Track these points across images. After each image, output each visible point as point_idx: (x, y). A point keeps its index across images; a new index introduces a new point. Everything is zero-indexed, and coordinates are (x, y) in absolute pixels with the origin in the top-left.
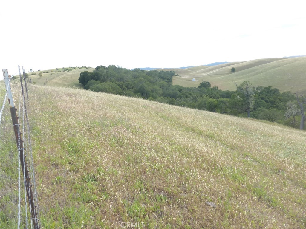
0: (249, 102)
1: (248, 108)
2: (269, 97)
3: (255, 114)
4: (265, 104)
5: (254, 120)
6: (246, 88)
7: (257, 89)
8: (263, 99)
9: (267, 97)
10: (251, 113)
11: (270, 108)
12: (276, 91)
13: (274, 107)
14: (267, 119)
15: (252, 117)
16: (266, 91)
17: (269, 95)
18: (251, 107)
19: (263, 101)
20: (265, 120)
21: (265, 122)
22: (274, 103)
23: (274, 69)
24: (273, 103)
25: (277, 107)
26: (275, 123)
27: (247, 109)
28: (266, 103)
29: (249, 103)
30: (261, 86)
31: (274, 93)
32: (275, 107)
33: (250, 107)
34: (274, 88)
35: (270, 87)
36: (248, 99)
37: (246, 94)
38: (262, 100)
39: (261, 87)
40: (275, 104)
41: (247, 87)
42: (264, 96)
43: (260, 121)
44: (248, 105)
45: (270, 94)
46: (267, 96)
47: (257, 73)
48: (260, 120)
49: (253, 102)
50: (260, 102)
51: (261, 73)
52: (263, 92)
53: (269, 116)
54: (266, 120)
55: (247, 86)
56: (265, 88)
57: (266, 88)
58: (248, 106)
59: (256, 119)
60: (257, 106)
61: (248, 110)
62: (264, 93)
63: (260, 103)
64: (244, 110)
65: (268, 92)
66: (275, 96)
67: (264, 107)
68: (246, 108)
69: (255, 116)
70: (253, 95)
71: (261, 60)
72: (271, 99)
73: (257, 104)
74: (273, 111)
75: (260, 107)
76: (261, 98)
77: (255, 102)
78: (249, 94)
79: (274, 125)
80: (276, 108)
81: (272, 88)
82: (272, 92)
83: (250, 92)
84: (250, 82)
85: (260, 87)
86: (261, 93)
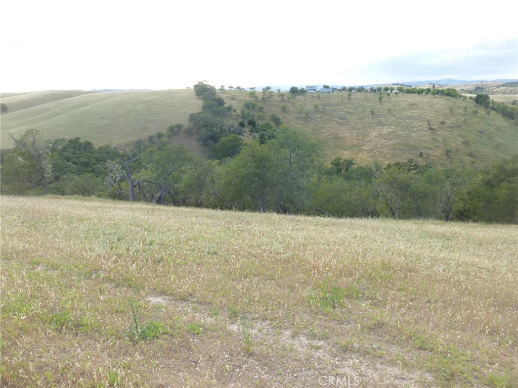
0: (43, 166)
1: (43, 178)
2: (78, 156)
3: (58, 186)
4: (73, 168)
5: (56, 198)
6: (33, 143)
7: (56, 142)
8: (68, 159)
9: (74, 156)
10: (52, 185)
11: (82, 173)
12: (88, 145)
13: (88, 172)
14: (80, 193)
15: (55, 193)
16: (72, 146)
17: (77, 152)
18: (49, 176)
19: (70, 163)
20: (76, 196)
21: (76, 199)
22: (88, 165)
23: (80, 109)
24: (86, 165)
25: (93, 171)
26: (93, 197)
27: (41, 180)
28: (75, 166)
29: (44, 169)
30: (62, 137)
31: (85, 149)
32: (91, 171)
33: (46, 175)
34: (84, 140)
35: (78, 139)
36: (40, 161)
37: (35, 152)
38: (68, 161)
39: (63, 140)
40: (90, 167)
41: (34, 140)
42: (70, 155)
43: (67, 199)
44: (42, 172)
45: (80, 150)
46: (75, 154)
47: (52, 116)
48: (67, 196)
49: (50, 166)
50: (64, 166)
51: (59, 115)
52: (68, 148)
53: (81, 187)
54: (78, 194)
55: (34, 138)
56: (68, 141)
57: (70, 141)
58: (42, 175)
59: (60, 196)
60: (61, 173)
61: (43, 182)
62: (70, 149)
63: (66, 167)
64: (35, 183)
65: (75, 147)
66: (88, 154)
67: (72, 173)
68: (39, 178)
69: (59, 191)
70: (47, 153)
71: (55, 92)
72: (83, 159)
73: (60, 169)
74: (87, 178)
75: (65, 173)
76: (64, 158)
77: (55, 166)
78: (41, 152)
79: (91, 200)
80: (91, 173)
81: (82, 141)
82: (82, 147)
83: (42, 149)
84: (39, 131)
85: (61, 139)
86: (64, 149)
